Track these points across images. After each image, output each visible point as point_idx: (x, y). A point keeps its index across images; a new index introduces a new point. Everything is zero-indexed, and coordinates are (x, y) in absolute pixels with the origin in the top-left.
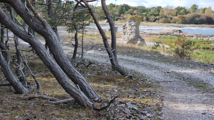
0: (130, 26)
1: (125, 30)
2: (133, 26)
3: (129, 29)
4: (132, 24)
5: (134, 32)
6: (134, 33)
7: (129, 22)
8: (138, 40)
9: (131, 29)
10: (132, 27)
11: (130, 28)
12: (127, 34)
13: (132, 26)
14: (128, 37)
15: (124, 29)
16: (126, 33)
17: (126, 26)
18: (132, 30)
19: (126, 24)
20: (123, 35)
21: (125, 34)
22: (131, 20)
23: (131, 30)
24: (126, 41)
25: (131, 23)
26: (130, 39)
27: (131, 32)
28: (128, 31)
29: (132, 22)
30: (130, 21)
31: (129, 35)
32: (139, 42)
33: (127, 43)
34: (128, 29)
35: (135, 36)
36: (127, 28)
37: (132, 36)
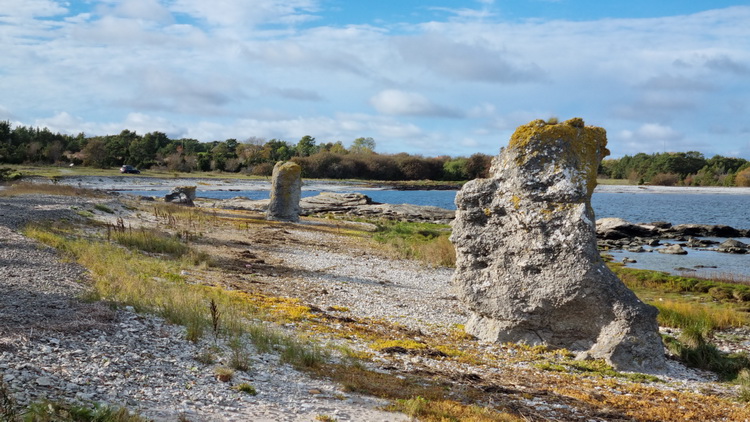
0: (537, 199)
1: (487, 232)
2: (567, 200)
3: (526, 227)
4: (550, 183)
5: (571, 250)
6: (572, 258)
7: (528, 167)
8: (610, 317)
9: (543, 226)
10: (551, 208)
11: (538, 214)
12: (506, 264)
13: (549, 199)
14: (515, 287)
15: (479, 220)
16: (497, 257)
17: (497, 201)
18: (558, 236)
19: (494, 186)
20: (469, 273)
21: (484, 265)
22: (540, 149)
23: (546, 229)
24: (491, 322)
25: (545, 179)
26: (532, 307)
27: (548, 251)
28: (516, 241)
29: (551, 170)
30: (537, 163)
31: (526, 269)
32: (612, 334)
33: (504, 337)
34: (511, 221)
35: (584, 284)
36: (501, 212)
37: (550, 285)
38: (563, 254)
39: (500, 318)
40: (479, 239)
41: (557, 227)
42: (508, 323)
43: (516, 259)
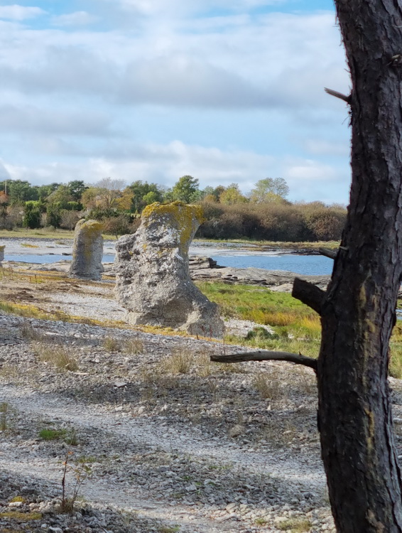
0: (154, 246)
1: (131, 264)
2: (169, 246)
3: (150, 261)
4: (161, 237)
5: (171, 273)
6: (171, 277)
7: (150, 228)
8: (192, 309)
9: (157, 260)
10: (162, 250)
11: (153, 254)
12: (140, 282)
13: (160, 246)
14: (144, 294)
15: (127, 257)
16: (136, 278)
17: (136, 247)
18: (165, 266)
19: (134, 239)
20: (122, 287)
21: (129, 282)
22: (157, 218)
23: (159, 262)
24: (133, 314)
25: (159, 234)
26: (153, 304)
27: (159, 274)
28: (145, 269)
29: (162, 229)
30: (155, 226)
31: (150, 284)
32: (193, 317)
33: (139, 322)
34: (142, 258)
35: (178, 291)
36: (137, 253)
37: (161, 292)
38: (167, 275)
39: (137, 311)
40: (126, 268)
41: (164, 261)
42: (141, 314)
43: (145, 278)
